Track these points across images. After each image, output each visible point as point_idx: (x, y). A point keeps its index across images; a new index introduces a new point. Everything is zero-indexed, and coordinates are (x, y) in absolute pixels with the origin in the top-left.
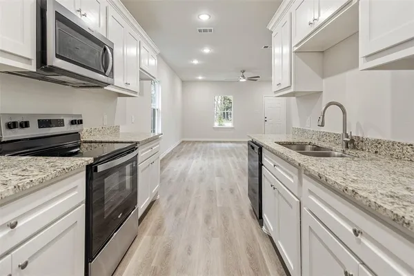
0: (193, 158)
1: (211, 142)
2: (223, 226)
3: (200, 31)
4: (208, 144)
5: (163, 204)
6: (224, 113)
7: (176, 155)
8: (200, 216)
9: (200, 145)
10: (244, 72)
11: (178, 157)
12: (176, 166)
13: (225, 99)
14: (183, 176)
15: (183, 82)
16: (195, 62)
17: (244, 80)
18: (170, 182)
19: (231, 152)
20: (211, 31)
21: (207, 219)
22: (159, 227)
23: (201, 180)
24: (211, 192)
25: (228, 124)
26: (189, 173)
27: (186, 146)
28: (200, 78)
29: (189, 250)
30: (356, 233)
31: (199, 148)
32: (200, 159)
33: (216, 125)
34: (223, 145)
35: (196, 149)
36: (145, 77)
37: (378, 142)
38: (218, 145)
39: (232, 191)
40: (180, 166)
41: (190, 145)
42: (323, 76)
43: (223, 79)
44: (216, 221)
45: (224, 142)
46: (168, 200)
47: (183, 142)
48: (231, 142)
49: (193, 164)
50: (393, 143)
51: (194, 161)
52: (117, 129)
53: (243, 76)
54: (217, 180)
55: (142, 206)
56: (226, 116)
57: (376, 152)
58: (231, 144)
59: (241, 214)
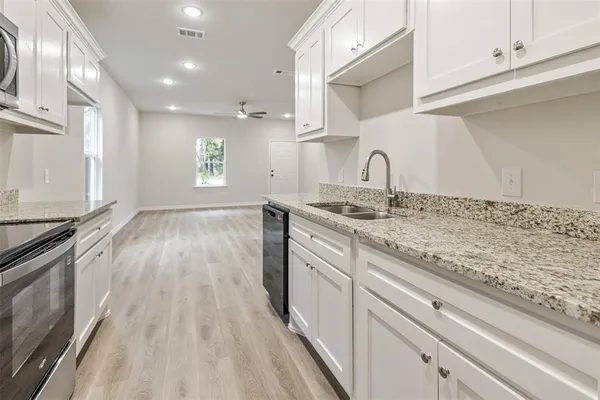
0: (163, 238)
1: (191, 210)
2: (232, 337)
3: (182, 32)
4: (188, 214)
5: (119, 324)
6: (207, 165)
7: (131, 237)
8: (193, 330)
9: (173, 215)
10: (244, 104)
11: (135, 238)
12: (138, 254)
13: (209, 143)
14: (150, 269)
15: (141, 113)
16: (168, 82)
17: (245, 116)
18: (127, 282)
19: (225, 224)
20: (200, 35)
21: (205, 332)
22: (119, 366)
23: (184, 272)
24: (204, 289)
25: (217, 181)
26: (161, 264)
27: (146, 220)
28: (173, 108)
29: (182, 389)
30: (436, 305)
31: (172, 222)
32: (177, 238)
33: (199, 183)
34: (211, 213)
35: (167, 222)
36: (77, 99)
37: (424, 197)
38: (203, 214)
39: (237, 282)
40: (141, 253)
41: (155, 217)
42: (361, 116)
43: (211, 112)
44: (220, 332)
45: (212, 209)
46: (130, 313)
47: (140, 213)
48: (224, 208)
49: (166, 249)
50: (440, 198)
51: (167, 243)
52: (12, 197)
53: (243, 111)
54: (210, 268)
55: (80, 336)
56: (209, 168)
57: (422, 209)
58: (223, 212)
59: (256, 313)
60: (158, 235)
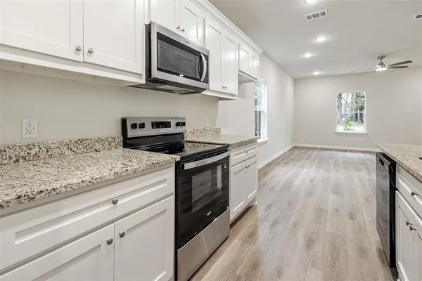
0: (303, 167)
1: (332, 150)
2: (330, 258)
3: (309, 18)
5: (260, 211)
6: (356, 114)
7: (284, 162)
8: (301, 239)
9: (316, 152)
10: (383, 57)
11: (286, 163)
12: (282, 175)
13: (358, 96)
14: (288, 186)
15: (296, 81)
16: (308, 55)
17: (384, 69)
18: (271, 189)
20: (324, 14)
21: (310, 243)
22: (252, 235)
23: (309, 194)
24: (320, 211)
25: (359, 129)
26: (296, 184)
27: (297, 152)
28: (317, 73)
29: (279, 272)
31: (314, 156)
32: (313, 168)
33: (340, 129)
34: (348, 154)
35: (310, 157)
38: (341, 154)
39: (352, 217)
40: (286, 174)
41: (303, 151)
43: (349, 71)
44: (320, 248)
45: (351, 151)
46: (267, 209)
47: (295, 147)
48: (363, 152)
49: (303, 174)
51: (305, 170)
52: (218, 131)
53: (382, 64)
54: (332, 200)
55: (235, 209)
56: (358, 118)
58: (361, 155)
59: (362, 251)
60: (301, 164)
